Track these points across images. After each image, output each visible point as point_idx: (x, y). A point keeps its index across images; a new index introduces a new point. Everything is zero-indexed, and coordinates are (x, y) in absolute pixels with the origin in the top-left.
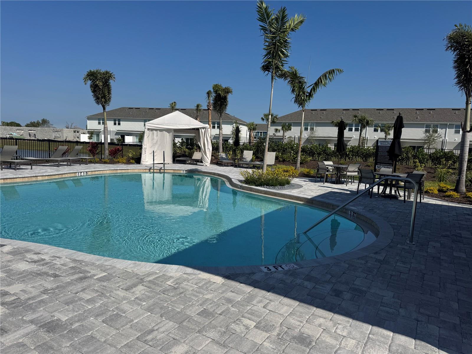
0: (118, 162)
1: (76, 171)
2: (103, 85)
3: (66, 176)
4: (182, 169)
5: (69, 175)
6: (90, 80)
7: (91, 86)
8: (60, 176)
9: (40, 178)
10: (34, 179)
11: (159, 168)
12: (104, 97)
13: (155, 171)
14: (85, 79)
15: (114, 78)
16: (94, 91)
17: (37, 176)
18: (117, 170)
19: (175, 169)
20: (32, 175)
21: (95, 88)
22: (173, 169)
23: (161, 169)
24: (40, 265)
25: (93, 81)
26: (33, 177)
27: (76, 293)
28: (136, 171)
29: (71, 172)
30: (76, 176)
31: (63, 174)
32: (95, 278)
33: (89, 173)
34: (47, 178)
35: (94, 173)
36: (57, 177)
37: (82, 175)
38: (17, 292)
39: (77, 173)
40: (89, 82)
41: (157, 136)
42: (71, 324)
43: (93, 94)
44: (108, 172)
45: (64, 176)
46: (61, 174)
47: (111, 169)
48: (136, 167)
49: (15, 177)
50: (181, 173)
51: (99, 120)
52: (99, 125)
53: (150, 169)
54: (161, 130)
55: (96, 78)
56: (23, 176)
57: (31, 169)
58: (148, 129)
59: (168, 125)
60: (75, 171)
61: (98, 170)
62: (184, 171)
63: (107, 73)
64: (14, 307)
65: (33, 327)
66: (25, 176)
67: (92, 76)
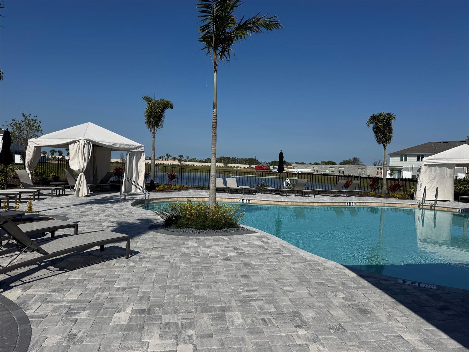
0: (393, 197)
1: (346, 201)
2: (384, 126)
3: (337, 204)
4: (458, 208)
5: (339, 204)
6: (373, 123)
7: (374, 129)
8: (332, 204)
9: (316, 204)
10: (312, 204)
11: (430, 205)
12: (385, 136)
13: (424, 207)
14: (368, 123)
15: (395, 118)
16: (376, 132)
17: (314, 202)
18: (385, 203)
19: (449, 207)
20: (310, 201)
21: (376, 130)
22: (447, 207)
23: (431, 206)
24: (264, 244)
25: (376, 123)
26: (311, 202)
27: (268, 257)
28: (404, 206)
29: (341, 201)
30: (346, 206)
31: (334, 202)
32: (283, 255)
33: (358, 204)
34: (321, 204)
35: (362, 204)
36: (329, 204)
37: (351, 205)
38: (246, 250)
39: (347, 203)
40: (372, 125)
41: (435, 171)
42: (255, 266)
43: (375, 135)
44: (375, 204)
45: (335, 204)
46: (332, 202)
47: (379, 202)
48: (406, 202)
49: (299, 201)
50: (457, 212)
51: (402, 156)
52: (402, 162)
53: (419, 205)
54: (441, 166)
55: (378, 120)
56: (304, 201)
57: (314, 197)
58: (426, 165)
59: (449, 160)
60: (344, 201)
61: (366, 202)
62: (460, 210)
63: (388, 114)
64: (239, 255)
65: (240, 262)
66: (306, 201)
67: (374, 119)
